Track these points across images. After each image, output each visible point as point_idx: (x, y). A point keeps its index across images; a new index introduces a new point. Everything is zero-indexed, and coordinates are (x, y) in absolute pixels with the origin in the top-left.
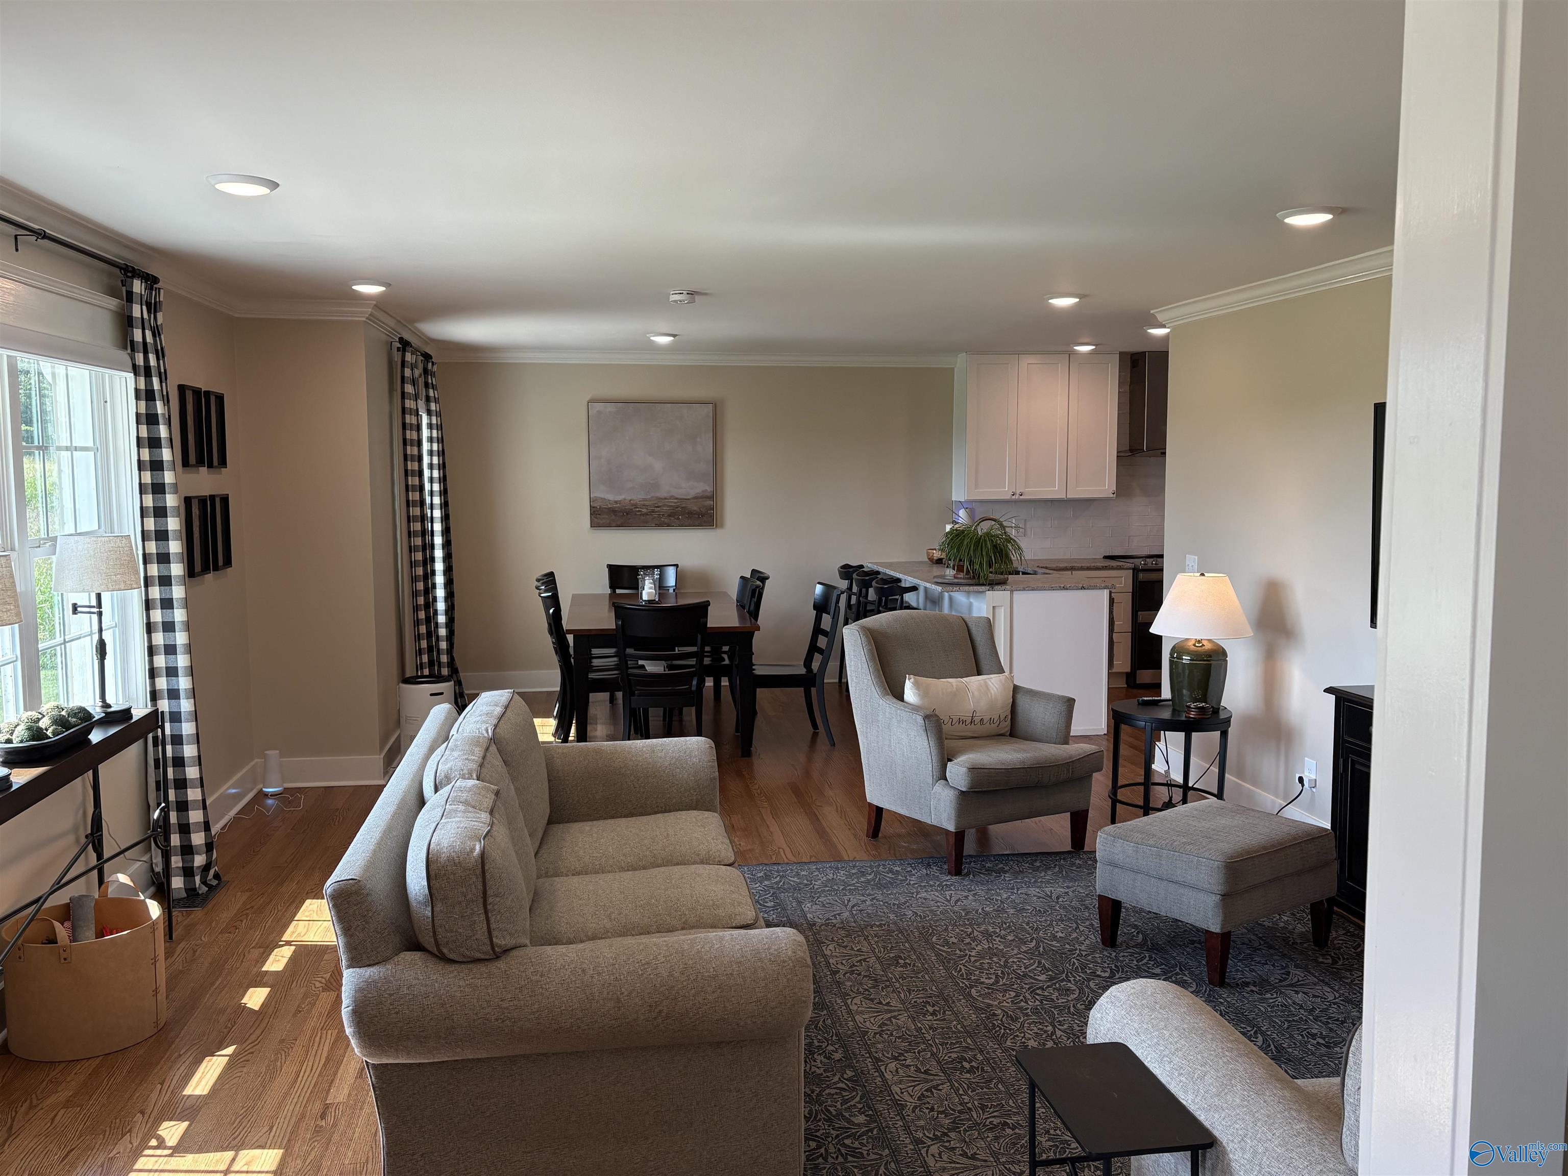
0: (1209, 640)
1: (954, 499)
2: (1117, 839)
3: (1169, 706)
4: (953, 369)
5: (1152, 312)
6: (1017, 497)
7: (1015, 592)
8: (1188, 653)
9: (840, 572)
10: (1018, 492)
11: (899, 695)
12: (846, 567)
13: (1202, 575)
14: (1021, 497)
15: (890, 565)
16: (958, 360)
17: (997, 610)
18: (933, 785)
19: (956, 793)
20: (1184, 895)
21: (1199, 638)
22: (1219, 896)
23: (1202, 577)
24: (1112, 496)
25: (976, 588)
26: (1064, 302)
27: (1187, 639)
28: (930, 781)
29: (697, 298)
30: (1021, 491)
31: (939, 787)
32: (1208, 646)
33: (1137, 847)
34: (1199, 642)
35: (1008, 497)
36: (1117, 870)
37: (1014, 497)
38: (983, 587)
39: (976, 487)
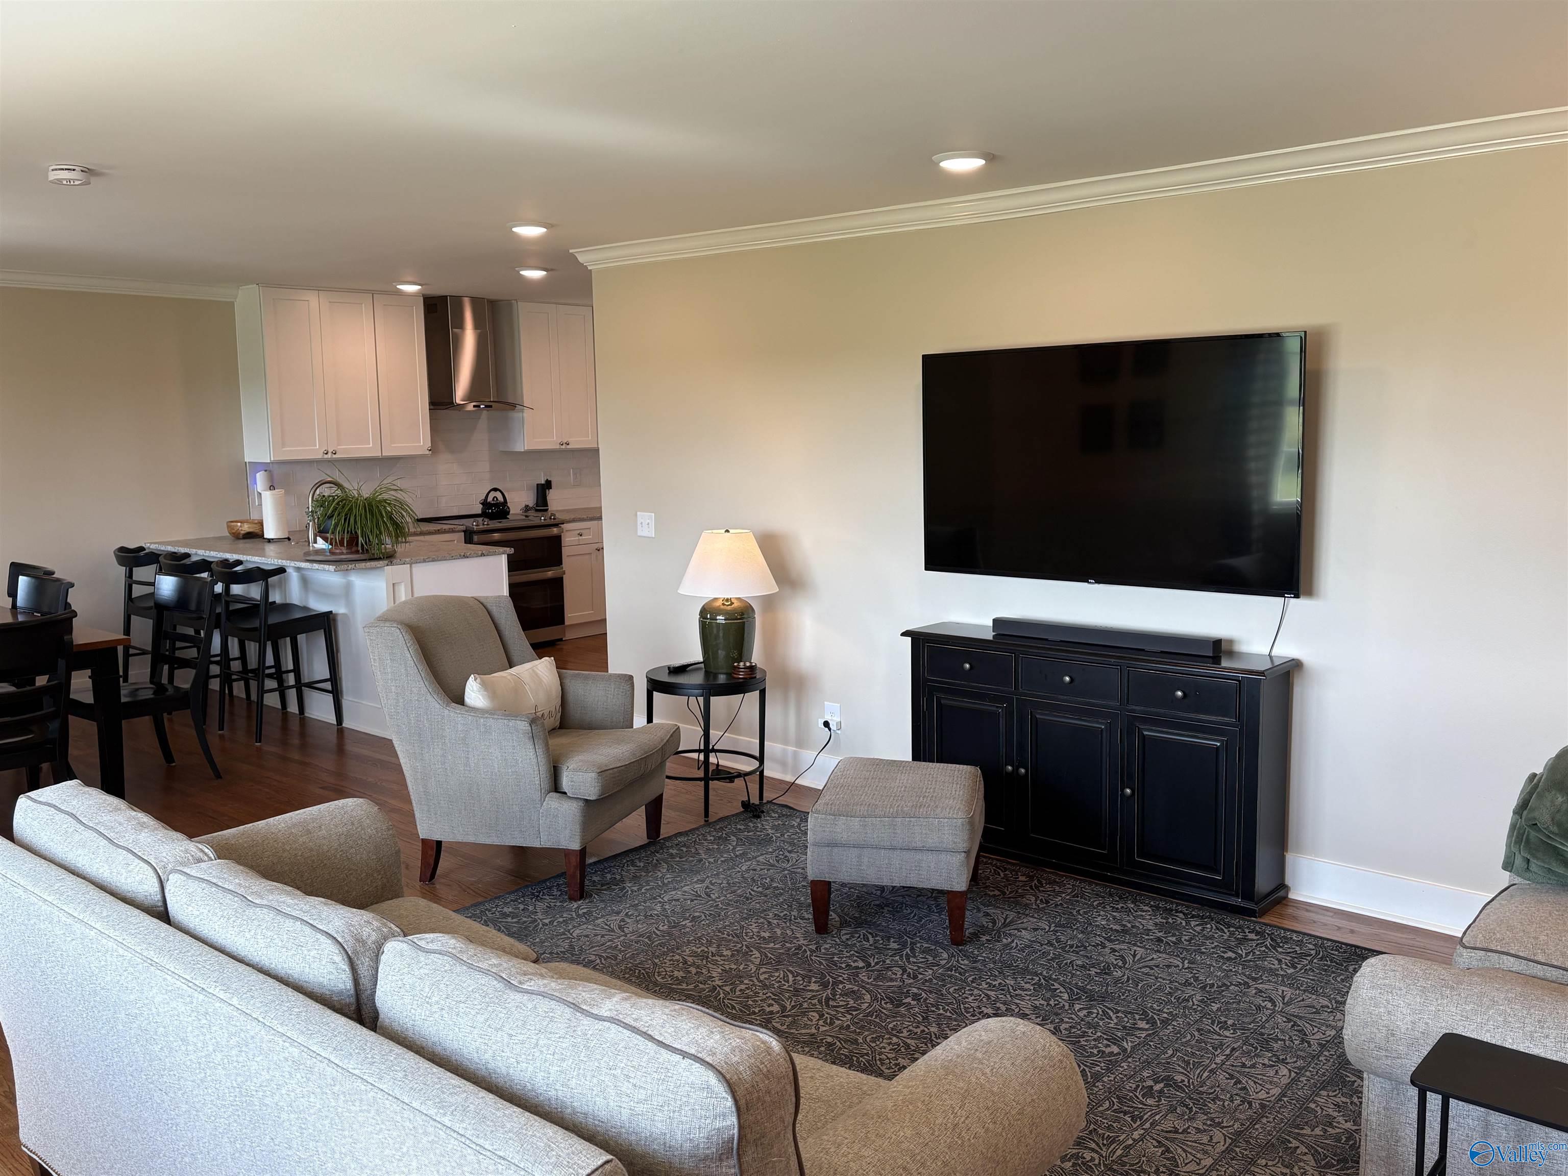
0: (739, 599)
1: (247, 460)
2: (837, 817)
3: (700, 669)
4: (232, 304)
5: (571, 251)
6: (329, 455)
7: (413, 565)
8: (719, 612)
9: (117, 557)
10: (330, 451)
11: (459, 700)
12: (122, 549)
13: (727, 531)
14: (334, 456)
15: (186, 543)
16: (240, 292)
17: (396, 587)
18: (542, 801)
19: (581, 804)
20: (923, 860)
21: (726, 597)
22: (963, 854)
23: (727, 534)
24: (428, 452)
25: (369, 564)
26: (530, 232)
27: (716, 599)
28: (537, 796)
29: (93, 180)
30: (335, 449)
31: (553, 802)
32: (736, 604)
33: (865, 821)
34: (727, 600)
35: (319, 456)
36: (836, 850)
37: (326, 456)
38: (381, 562)
39: (283, 445)
